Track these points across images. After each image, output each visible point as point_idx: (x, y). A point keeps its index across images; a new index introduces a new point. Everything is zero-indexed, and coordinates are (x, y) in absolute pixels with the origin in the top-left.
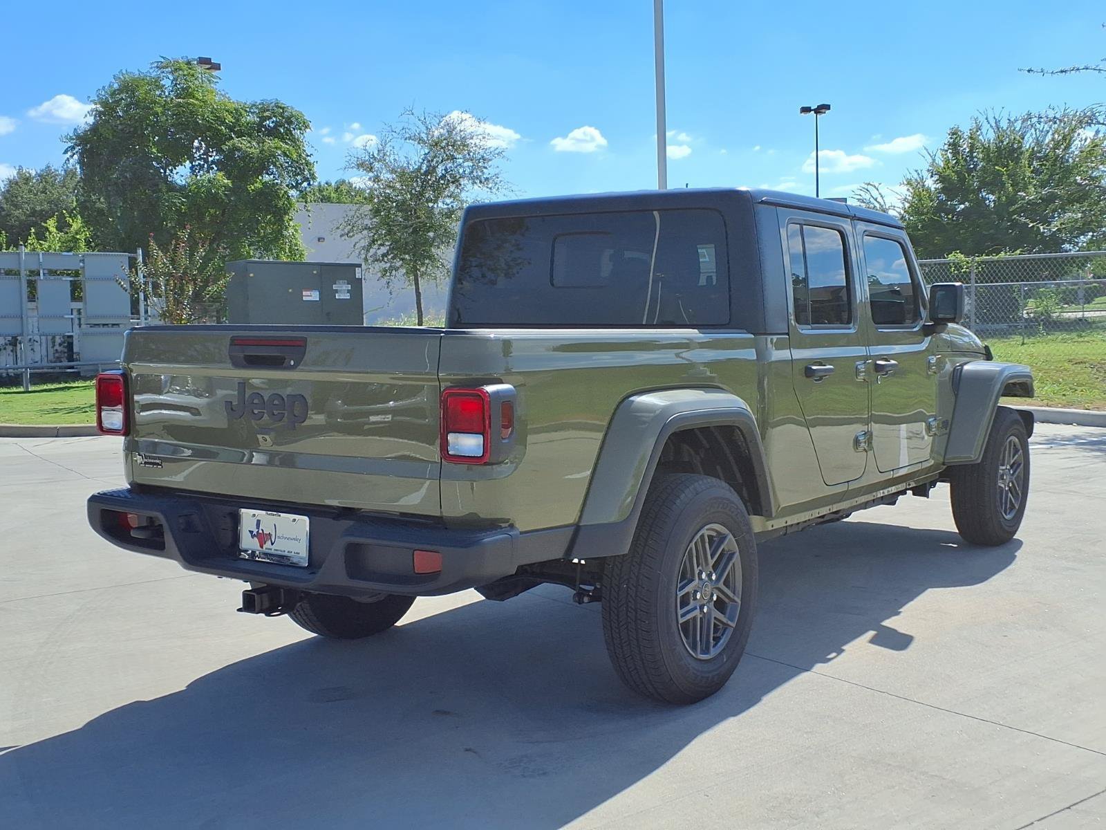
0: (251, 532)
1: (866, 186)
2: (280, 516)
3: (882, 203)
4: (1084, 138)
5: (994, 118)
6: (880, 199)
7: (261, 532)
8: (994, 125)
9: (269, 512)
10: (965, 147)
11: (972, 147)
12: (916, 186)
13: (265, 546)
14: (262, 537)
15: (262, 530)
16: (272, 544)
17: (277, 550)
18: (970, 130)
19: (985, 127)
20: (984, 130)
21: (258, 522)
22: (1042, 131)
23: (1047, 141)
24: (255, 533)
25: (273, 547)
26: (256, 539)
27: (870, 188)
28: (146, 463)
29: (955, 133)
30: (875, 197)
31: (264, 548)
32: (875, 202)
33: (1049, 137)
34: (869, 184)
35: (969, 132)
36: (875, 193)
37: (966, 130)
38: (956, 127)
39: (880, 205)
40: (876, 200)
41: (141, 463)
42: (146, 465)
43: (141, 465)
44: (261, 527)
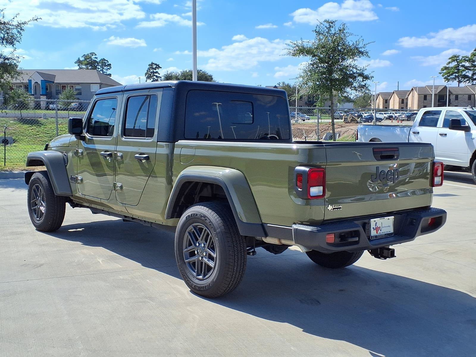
2: (384, 218)
7: (377, 227)
9: (381, 218)
13: (378, 232)
14: (377, 229)
16: (381, 231)
17: (383, 233)
24: (375, 228)
28: (334, 209)
41: (332, 209)
42: (334, 210)
43: (331, 210)
44: (377, 225)
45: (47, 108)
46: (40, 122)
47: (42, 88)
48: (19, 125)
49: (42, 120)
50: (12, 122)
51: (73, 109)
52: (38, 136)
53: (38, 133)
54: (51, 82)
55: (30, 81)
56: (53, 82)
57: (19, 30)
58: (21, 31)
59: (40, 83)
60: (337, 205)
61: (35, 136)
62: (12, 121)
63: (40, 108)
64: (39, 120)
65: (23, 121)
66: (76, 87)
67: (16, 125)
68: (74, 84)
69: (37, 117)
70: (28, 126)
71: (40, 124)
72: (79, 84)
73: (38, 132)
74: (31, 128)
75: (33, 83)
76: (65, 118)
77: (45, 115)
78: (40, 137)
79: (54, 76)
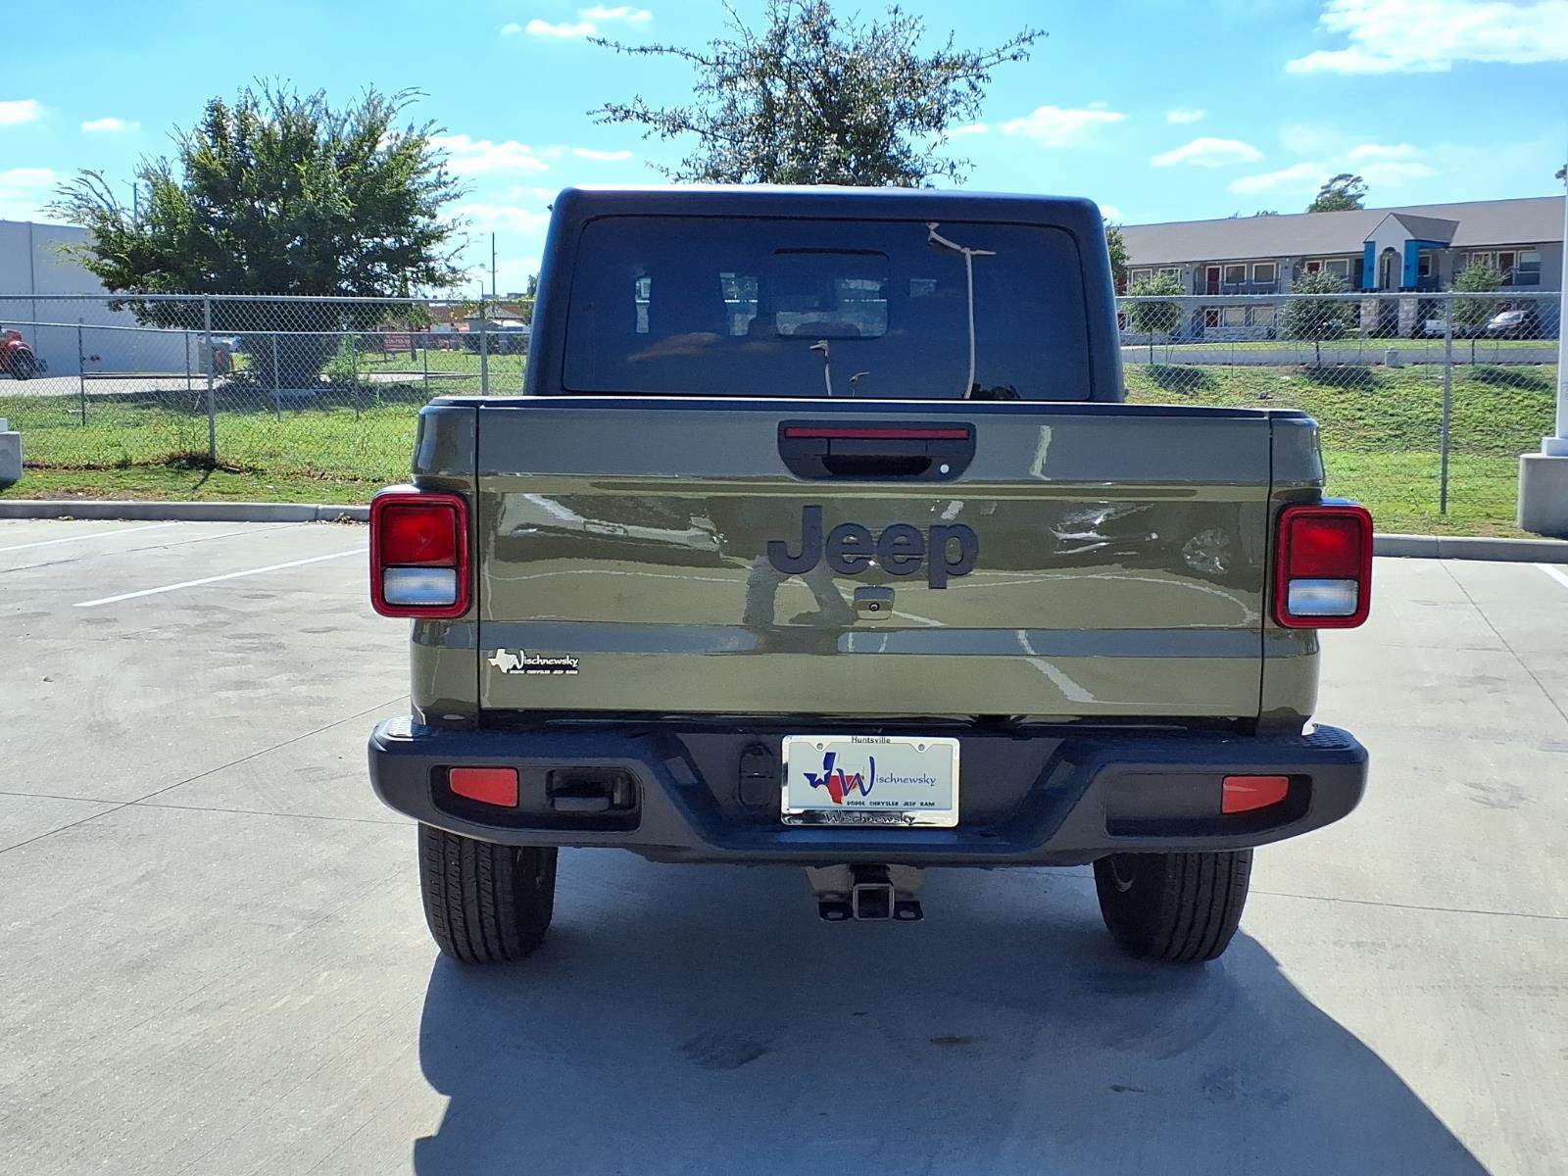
0: (811, 777)
1: (84, 176)
3: (111, 203)
4: (394, 135)
5: (279, 92)
6: (106, 197)
7: (835, 774)
8: (276, 102)
10: (231, 128)
11: (243, 133)
12: (157, 181)
13: (845, 799)
14: (837, 785)
15: (840, 771)
16: (864, 793)
18: (238, 106)
19: (264, 104)
20: (262, 108)
21: (829, 759)
22: (337, 120)
23: (345, 133)
24: (820, 777)
25: (867, 799)
26: (823, 788)
27: (90, 178)
28: (526, 667)
29: (216, 109)
30: (98, 192)
31: (844, 804)
32: (99, 200)
33: (347, 128)
34: (87, 172)
35: (235, 109)
36: (99, 188)
37: (230, 104)
38: (218, 99)
39: (108, 204)
40: (100, 196)
41: (515, 668)
42: (529, 672)
43: (511, 672)
44: (836, 766)
45: (1418, 333)
46: (1375, 379)
47: (1407, 267)
48: (1305, 389)
49: (1383, 372)
50: (1288, 378)
51: (1501, 334)
52: (1361, 422)
53: (1359, 414)
54: (1440, 245)
55: (1370, 246)
56: (1446, 246)
57: (973, 79)
58: (980, 84)
59: (1401, 249)
60: (545, 653)
61: (1348, 423)
62: (1287, 374)
63: (1397, 333)
64: (1374, 370)
65: (1323, 374)
66: (1524, 255)
67: (1296, 388)
68: (1517, 249)
69: (1368, 363)
70: (1334, 391)
71: (1376, 384)
72: (1534, 248)
73: (1360, 410)
74: (1342, 398)
75: (1379, 252)
76: (1460, 364)
77: (1394, 354)
78: (1366, 425)
79: (1452, 226)
